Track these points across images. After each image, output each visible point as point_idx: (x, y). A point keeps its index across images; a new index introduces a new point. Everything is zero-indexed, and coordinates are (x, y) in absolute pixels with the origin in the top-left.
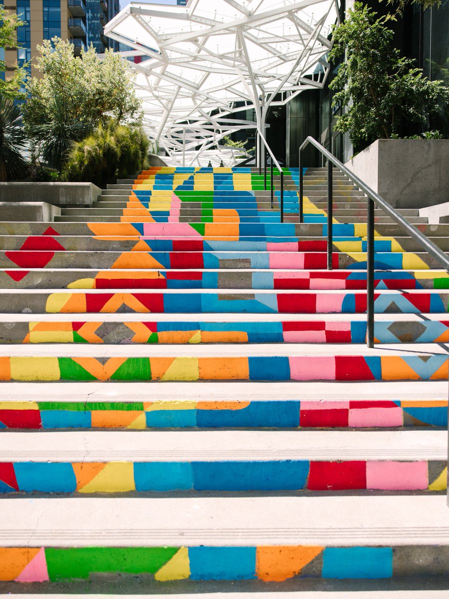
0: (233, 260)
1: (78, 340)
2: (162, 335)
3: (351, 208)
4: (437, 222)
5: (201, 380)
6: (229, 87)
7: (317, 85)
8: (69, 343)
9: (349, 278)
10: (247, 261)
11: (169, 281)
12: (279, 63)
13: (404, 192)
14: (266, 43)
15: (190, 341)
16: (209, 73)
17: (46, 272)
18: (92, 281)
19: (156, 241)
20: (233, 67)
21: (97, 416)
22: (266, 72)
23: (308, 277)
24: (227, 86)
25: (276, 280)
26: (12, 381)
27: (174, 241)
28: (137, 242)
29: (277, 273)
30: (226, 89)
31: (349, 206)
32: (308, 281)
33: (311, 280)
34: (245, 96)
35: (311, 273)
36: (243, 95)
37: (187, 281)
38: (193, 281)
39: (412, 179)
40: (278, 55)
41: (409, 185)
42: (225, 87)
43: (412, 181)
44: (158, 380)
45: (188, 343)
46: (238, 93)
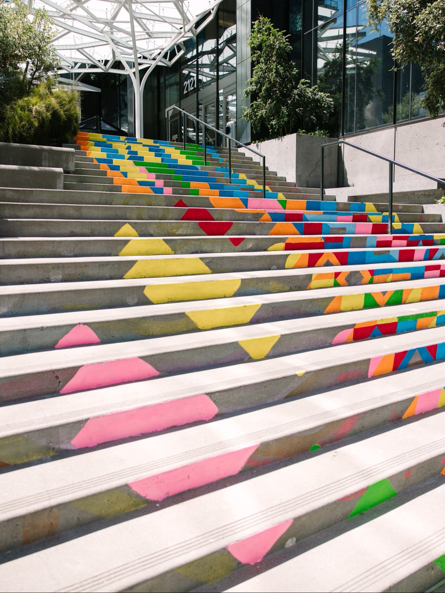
0: (338, 228)
1: (337, 285)
2: (376, 278)
3: (279, 186)
4: (345, 200)
5: (421, 301)
6: (82, 48)
7: (166, 62)
8: (331, 287)
9: (409, 239)
10: (344, 229)
11: (326, 244)
12: (143, 37)
13: (311, 175)
14: (140, 18)
15: (387, 281)
16: (70, 31)
17: (256, 239)
18: (282, 245)
19: (275, 214)
20: (102, 33)
21: (421, 322)
22: (128, 42)
23: (391, 239)
24: (80, 47)
25: (378, 242)
26: (341, 312)
27: (286, 214)
28: (263, 214)
29: (379, 237)
30: (78, 50)
31: (278, 184)
32: (391, 242)
33: (393, 241)
34: (93, 60)
35: (394, 237)
36: (91, 58)
37: (335, 244)
38: (338, 243)
39: (316, 165)
40: (148, 31)
41: (314, 170)
42: (77, 47)
43: (316, 168)
44: (405, 303)
45: (386, 282)
46: (87, 56)
